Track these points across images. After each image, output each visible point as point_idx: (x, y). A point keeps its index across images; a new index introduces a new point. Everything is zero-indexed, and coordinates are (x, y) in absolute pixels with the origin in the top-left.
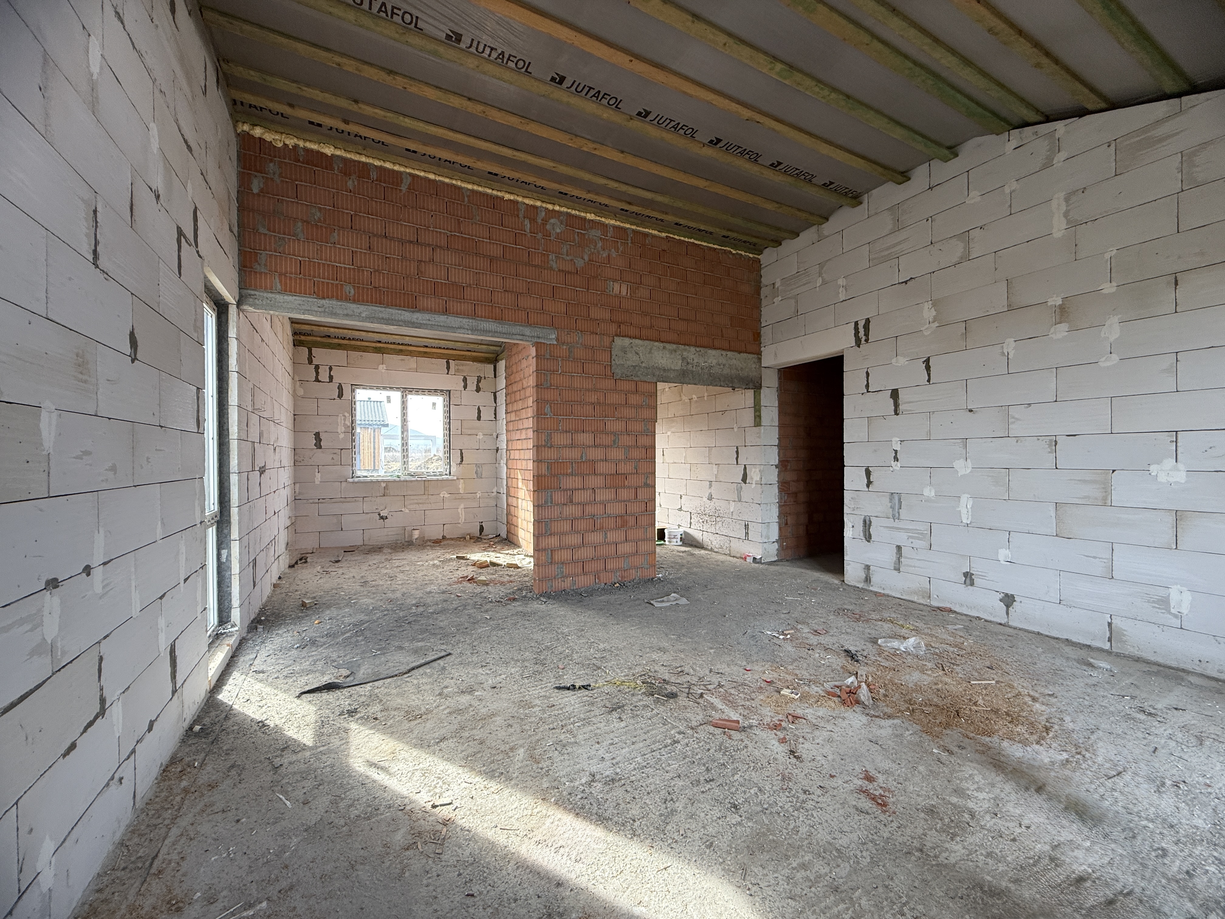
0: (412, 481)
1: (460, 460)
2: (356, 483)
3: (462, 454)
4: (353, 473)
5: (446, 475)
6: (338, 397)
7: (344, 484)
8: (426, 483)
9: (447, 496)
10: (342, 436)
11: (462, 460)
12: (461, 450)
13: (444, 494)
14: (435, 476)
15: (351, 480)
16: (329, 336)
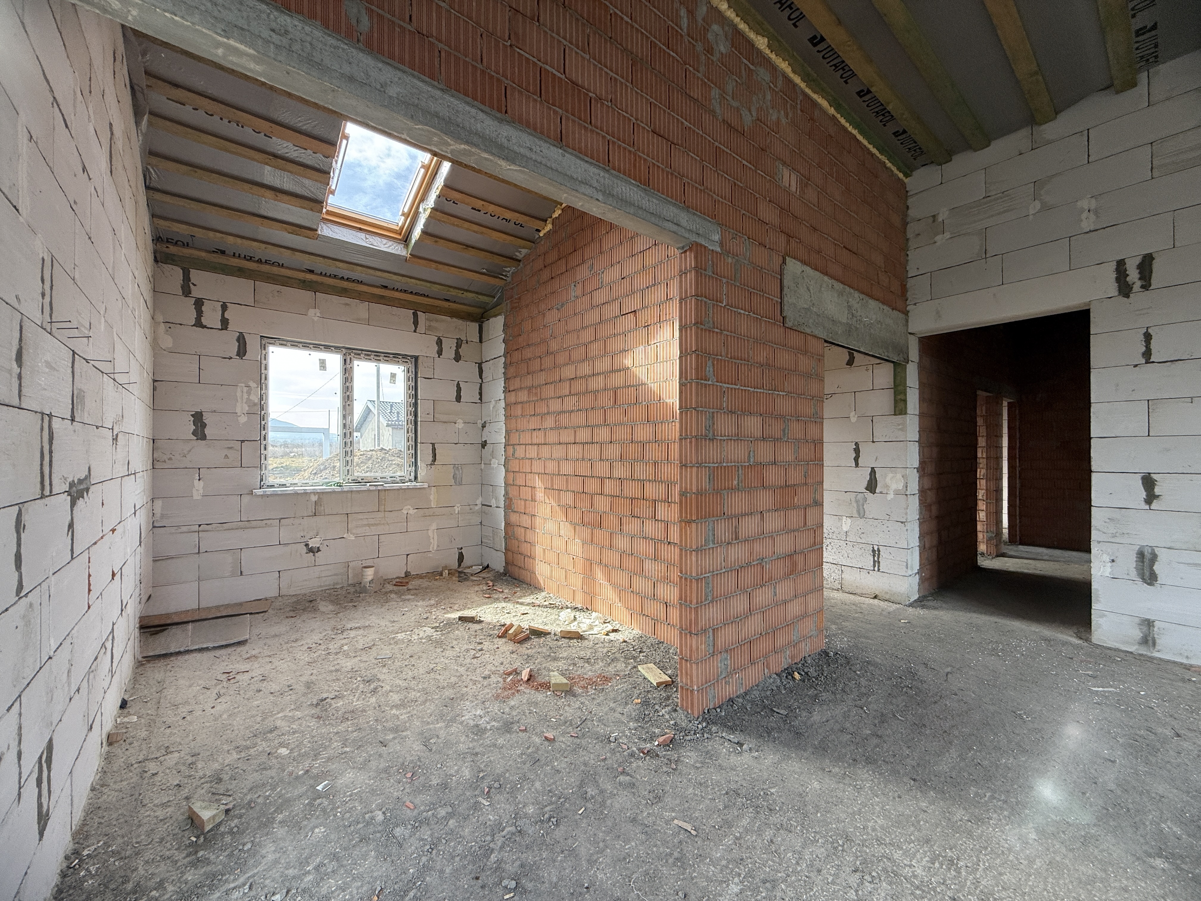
0: (358, 492)
1: (431, 459)
2: (268, 496)
3: (434, 450)
4: (262, 480)
5: (410, 481)
6: (238, 354)
7: (246, 499)
8: (382, 494)
9: (412, 511)
10: (243, 419)
11: (434, 459)
12: (433, 444)
13: (409, 510)
14: (394, 482)
15: (259, 492)
16: (223, 252)
